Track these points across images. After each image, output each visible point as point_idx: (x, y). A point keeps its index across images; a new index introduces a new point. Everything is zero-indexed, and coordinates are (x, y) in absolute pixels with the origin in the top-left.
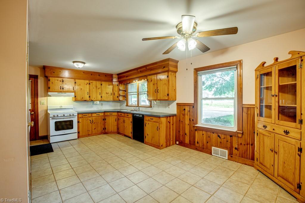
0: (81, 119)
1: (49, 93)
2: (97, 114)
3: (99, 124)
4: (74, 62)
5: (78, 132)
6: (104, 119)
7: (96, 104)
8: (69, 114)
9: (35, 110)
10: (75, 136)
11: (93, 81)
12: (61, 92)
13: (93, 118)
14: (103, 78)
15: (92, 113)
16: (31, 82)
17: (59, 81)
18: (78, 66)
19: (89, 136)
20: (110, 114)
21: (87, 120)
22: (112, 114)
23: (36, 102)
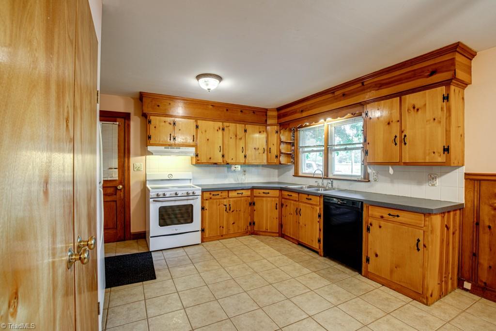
0: (207, 201)
1: (150, 148)
2: (239, 192)
3: (242, 214)
4: (199, 77)
5: (203, 230)
6: (252, 204)
7: (235, 170)
8: (185, 192)
9: (125, 182)
10: (197, 238)
11: (231, 124)
12: (170, 145)
13: (231, 199)
14: (249, 117)
15: (228, 191)
16: (119, 125)
17: (167, 123)
18: (207, 85)
19: (222, 238)
20: (264, 193)
21: (219, 205)
22: (268, 193)
23: (126, 165)
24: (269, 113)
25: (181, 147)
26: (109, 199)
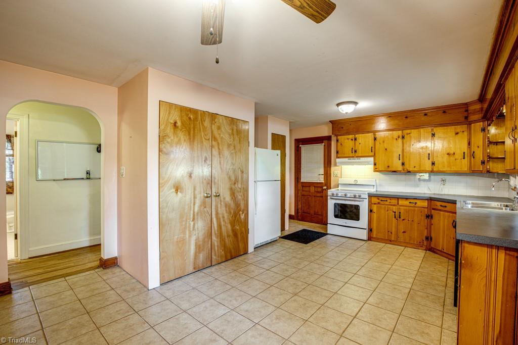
0: (375, 205)
1: (338, 160)
2: (412, 201)
4: (338, 105)
5: (370, 230)
6: (429, 217)
7: (419, 179)
8: (353, 194)
9: (328, 184)
10: (364, 235)
11: (412, 130)
12: (353, 157)
13: (402, 207)
14: (438, 118)
15: (398, 198)
16: (324, 145)
17: (350, 140)
19: (390, 242)
20: (441, 206)
21: (387, 211)
22: (446, 207)
23: (329, 172)
24: (472, 108)
25: (361, 158)
26: (319, 195)
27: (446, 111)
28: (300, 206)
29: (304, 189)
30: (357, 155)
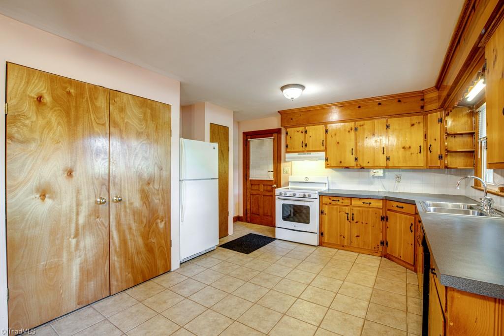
0: (327, 206)
1: (288, 155)
2: (366, 201)
3: (370, 228)
5: (321, 234)
6: (384, 218)
7: (373, 176)
8: (302, 193)
9: (278, 182)
10: (314, 240)
11: (366, 122)
13: (355, 208)
15: (351, 198)
17: (300, 132)
19: (343, 248)
20: (397, 206)
21: (340, 212)
22: (402, 208)
23: (278, 169)
24: (428, 96)
25: (312, 153)
26: (268, 194)
27: (401, 100)
28: (248, 207)
29: (253, 187)
30: (307, 149)
